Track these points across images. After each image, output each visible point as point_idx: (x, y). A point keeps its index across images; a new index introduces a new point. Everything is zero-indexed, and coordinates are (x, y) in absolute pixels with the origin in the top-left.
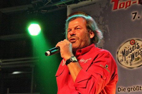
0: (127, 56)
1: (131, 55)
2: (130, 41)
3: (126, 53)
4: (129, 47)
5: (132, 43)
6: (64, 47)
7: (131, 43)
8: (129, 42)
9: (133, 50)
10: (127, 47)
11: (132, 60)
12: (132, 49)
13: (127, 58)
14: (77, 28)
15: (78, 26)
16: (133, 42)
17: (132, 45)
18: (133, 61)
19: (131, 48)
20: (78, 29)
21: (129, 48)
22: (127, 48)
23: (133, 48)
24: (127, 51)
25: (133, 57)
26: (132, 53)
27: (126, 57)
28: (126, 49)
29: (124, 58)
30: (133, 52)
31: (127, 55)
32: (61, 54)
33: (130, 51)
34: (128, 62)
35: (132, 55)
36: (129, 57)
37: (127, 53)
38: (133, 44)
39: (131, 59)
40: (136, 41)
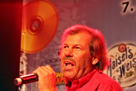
0: (113, 69)
1: (120, 68)
2: (119, 46)
3: (112, 65)
4: (116, 56)
5: (122, 50)
7: (119, 50)
8: (117, 48)
9: (123, 61)
10: (115, 56)
11: (121, 76)
12: (121, 59)
13: (114, 73)
14: (77, 46)
15: (78, 45)
16: (122, 48)
17: (121, 52)
18: (123, 77)
19: (120, 57)
20: (77, 48)
21: (117, 58)
22: (113, 56)
23: (123, 57)
24: (114, 62)
25: (122, 71)
26: (121, 65)
27: (113, 71)
28: (112, 58)
29: (109, 72)
30: (123, 63)
31: (115, 68)
33: (118, 61)
34: (115, 78)
35: (122, 68)
36: (117, 71)
37: (114, 65)
38: (124, 51)
39: (119, 73)
40: (127, 46)
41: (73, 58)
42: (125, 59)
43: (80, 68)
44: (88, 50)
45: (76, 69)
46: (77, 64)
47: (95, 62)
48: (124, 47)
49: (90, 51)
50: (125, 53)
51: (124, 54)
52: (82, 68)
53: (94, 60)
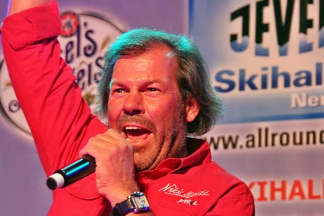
6: (111, 158)
9: (68, 62)
15: (152, 83)
17: (65, 36)
20: (151, 89)
32: (98, 181)
38: (71, 35)
40: (83, 20)
41: (146, 114)
42: (72, 56)
43: (164, 136)
44: (176, 91)
45: (156, 141)
46: (159, 128)
47: (192, 115)
48: (73, 21)
49: (180, 91)
50: (74, 39)
51: (71, 43)
52: (169, 135)
53: (189, 111)
